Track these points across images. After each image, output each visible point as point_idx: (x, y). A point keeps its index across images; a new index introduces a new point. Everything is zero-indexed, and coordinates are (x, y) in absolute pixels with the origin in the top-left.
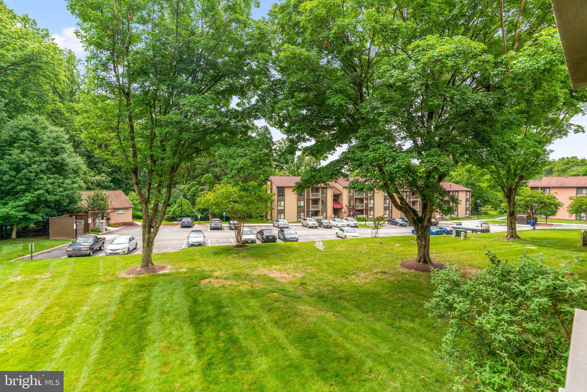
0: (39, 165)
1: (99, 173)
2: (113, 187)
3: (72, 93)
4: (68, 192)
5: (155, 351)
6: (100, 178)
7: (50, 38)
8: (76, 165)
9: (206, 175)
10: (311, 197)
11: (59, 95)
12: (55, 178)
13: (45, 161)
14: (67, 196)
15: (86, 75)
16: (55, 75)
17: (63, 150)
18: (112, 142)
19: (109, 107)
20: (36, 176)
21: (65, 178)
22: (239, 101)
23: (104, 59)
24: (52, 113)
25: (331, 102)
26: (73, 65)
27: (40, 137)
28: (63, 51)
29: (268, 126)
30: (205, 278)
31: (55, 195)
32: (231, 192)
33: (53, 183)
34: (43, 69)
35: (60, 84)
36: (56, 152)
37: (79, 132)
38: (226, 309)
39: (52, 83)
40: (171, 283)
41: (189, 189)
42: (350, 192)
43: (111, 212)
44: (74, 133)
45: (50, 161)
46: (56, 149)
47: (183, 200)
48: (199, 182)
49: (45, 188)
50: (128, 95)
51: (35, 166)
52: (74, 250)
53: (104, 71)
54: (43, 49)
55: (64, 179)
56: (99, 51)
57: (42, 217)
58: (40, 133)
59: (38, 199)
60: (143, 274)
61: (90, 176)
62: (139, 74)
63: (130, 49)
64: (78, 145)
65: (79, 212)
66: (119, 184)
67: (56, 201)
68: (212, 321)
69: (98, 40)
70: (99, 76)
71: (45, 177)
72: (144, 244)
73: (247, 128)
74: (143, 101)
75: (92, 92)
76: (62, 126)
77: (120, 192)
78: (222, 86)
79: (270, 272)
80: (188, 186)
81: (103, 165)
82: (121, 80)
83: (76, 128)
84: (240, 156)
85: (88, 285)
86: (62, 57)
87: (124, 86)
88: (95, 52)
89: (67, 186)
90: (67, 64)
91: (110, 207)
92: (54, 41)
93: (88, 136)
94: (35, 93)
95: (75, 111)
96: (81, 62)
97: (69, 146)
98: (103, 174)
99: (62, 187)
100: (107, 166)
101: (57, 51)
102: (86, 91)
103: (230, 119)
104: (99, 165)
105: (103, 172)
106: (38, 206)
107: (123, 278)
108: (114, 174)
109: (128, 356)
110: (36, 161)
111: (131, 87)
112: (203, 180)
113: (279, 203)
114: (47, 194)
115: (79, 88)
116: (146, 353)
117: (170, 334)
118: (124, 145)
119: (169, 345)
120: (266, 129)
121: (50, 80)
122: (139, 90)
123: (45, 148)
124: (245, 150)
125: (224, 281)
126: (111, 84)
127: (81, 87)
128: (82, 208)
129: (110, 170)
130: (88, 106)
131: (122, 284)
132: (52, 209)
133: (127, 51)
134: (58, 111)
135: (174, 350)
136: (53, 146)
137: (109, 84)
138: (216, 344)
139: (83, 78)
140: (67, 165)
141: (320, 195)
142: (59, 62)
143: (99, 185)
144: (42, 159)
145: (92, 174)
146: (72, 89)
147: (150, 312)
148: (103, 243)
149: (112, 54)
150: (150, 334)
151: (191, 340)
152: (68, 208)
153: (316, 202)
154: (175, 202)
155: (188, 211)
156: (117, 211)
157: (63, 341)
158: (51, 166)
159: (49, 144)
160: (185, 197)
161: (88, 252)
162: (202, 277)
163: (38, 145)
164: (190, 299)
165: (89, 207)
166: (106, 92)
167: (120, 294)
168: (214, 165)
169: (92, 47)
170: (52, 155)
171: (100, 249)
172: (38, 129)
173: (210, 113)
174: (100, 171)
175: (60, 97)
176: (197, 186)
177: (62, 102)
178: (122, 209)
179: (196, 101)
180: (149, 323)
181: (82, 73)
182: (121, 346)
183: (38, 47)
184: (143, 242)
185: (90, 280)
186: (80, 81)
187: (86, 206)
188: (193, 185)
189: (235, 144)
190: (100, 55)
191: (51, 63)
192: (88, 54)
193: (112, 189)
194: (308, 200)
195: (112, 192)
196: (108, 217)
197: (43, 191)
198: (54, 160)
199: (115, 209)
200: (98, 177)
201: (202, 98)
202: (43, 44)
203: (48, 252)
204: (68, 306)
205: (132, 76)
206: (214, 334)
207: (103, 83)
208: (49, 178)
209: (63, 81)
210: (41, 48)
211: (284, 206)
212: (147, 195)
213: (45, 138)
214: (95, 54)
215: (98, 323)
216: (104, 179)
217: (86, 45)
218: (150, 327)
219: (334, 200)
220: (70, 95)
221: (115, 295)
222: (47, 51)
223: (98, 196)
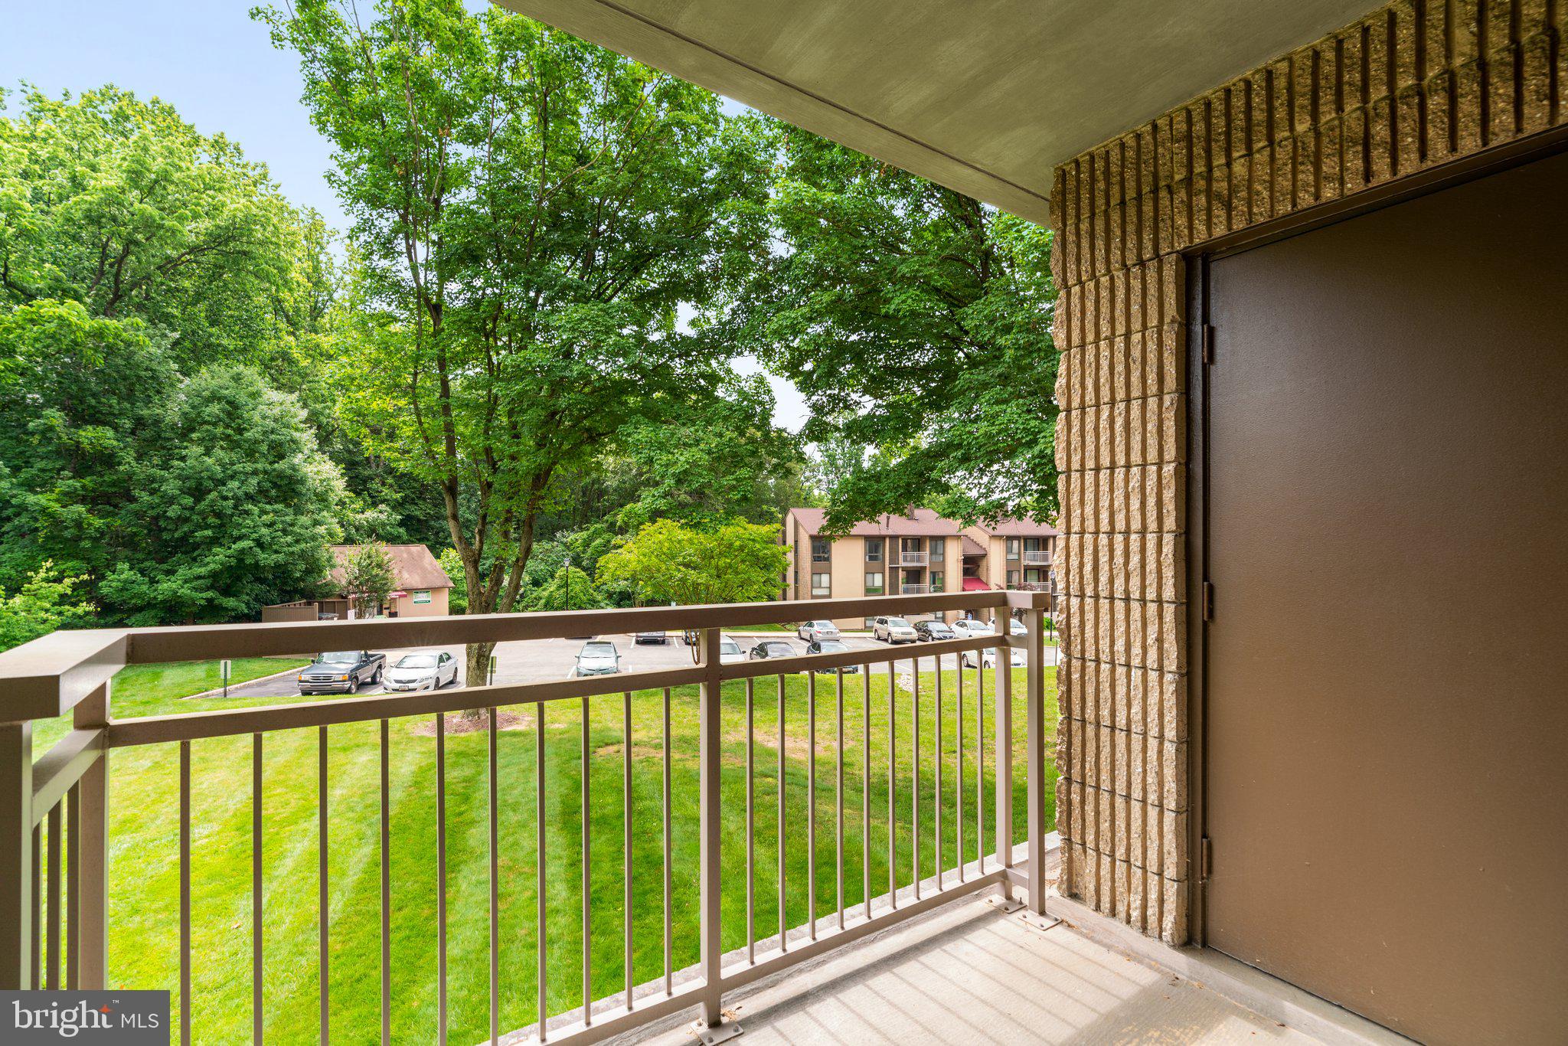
0: (243, 482)
1: (375, 504)
2: (405, 537)
3: (316, 312)
4: (303, 546)
5: (480, 873)
6: (375, 515)
7: (271, 184)
8: (322, 481)
9: (628, 507)
10: (902, 564)
11: (287, 316)
12: (275, 512)
13: (255, 473)
14: (303, 555)
15: (347, 266)
16: (281, 270)
17: (294, 446)
18: (401, 419)
19: (394, 340)
20: (235, 507)
21: (299, 511)
22: (695, 314)
23: (385, 230)
24: (273, 359)
25: (893, 307)
26: (318, 243)
27: (246, 415)
28: (297, 213)
29: (766, 373)
30: (607, 744)
31: (276, 552)
32: (679, 542)
33: (271, 525)
34: (255, 259)
35: (291, 290)
36: (279, 451)
37: (329, 404)
38: (647, 803)
39: (274, 288)
40: (527, 751)
41: (587, 544)
42: (1009, 550)
43: (400, 596)
44: (319, 406)
45: (265, 472)
46: (281, 444)
47: (572, 569)
48: (613, 524)
49: (254, 536)
50: (436, 310)
51: (234, 484)
52: (316, 679)
53: (385, 258)
54: (255, 211)
55: (295, 514)
56: (374, 213)
57: (247, 604)
58: (247, 408)
59: (241, 561)
60: (466, 731)
61: (354, 511)
62: (461, 260)
63: (444, 204)
64: (327, 436)
65: (327, 595)
66: (418, 531)
67: (278, 566)
68: (609, 824)
69: (374, 190)
70: (374, 270)
71: (256, 510)
72: (469, 660)
73: (713, 379)
74: (468, 322)
75: (359, 307)
76: (291, 390)
77: (420, 550)
78: (651, 280)
79: (767, 738)
80: (584, 534)
81: (384, 484)
82: (422, 276)
83: (323, 395)
84: (684, 444)
85: (345, 749)
86: (294, 227)
87: (427, 289)
88: (367, 216)
89: (303, 531)
90: (305, 242)
91: (397, 585)
92: (280, 191)
93: (349, 406)
94: (236, 313)
95: (321, 355)
96: (336, 237)
97: (307, 438)
98: (382, 507)
99: (291, 533)
100: (391, 486)
101: (286, 214)
102: (347, 304)
103: (671, 358)
104: (375, 485)
105: (382, 502)
106: (239, 578)
107: (421, 738)
108: (407, 506)
109: (425, 878)
110: (236, 473)
111: (445, 292)
112: (620, 519)
113: (816, 578)
114: (258, 550)
115: (331, 299)
116: (460, 876)
117: (516, 843)
118: (426, 426)
119: (511, 864)
120: (761, 381)
121: (269, 282)
122: (462, 297)
123: (256, 442)
124: (697, 431)
125: (652, 750)
126: (400, 286)
127: (336, 296)
128: (334, 586)
129: (398, 496)
130: (349, 340)
131: (419, 749)
132: (268, 585)
133: (437, 209)
134: (285, 356)
135: (520, 874)
136: (273, 437)
137: (397, 286)
138: (613, 866)
139: (339, 274)
140: (302, 481)
141: (925, 559)
142: (289, 238)
143: (373, 532)
144: (249, 467)
145: (359, 504)
146: (317, 302)
147: (476, 803)
148: (380, 667)
149: (404, 217)
150: (472, 842)
151: (560, 858)
152: (302, 585)
153: (915, 575)
154: (552, 577)
155: (584, 598)
156: (414, 595)
157: (294, 848)
158: (267, 485)
159: (265, 433)
160: (576, 561)
161: (347, 685)
162: (602, 741)
163: (241, 435)
164: (567, 781)
165: (350, 583)
166: (390, 305)
167: (414, 768)
168: (648, 480)
169: (362, 204)
170: (271, 458)
171: (374, 682)
172: (242, 398)
173: (615, 344)
174: (377, 500)
175: (288, 321)
176: (606, 536)
177: (293, 334)
178: (426, 590)
179: (585, 319)
180: (473, 823)
181: (337, 262)
182: (409, 861)
183: (246, 207)
184: (468, 655)
185: (350, 740)
186: (333, 281)
187: (344, 583)
188: (597, 534)
189: (677, 417)
190: (376, 223)
191: (271, 243)
192: (353, 221)
193: (403, 543)
194: (894, 570)
195: (402, 548)
196: (393, 610)
197: (251, 543)
198: (274, 470)
199: (410, 591)
200: (370, 514)
201: (601, 310)
202: (254, 199)
203: (259, 685)
204: (303, 787)
205: (447, 266)
206: (612, 849)
207: (383, 286)
208: (263, 512)
209: (298, 282)
210: (251, 209)
211: (830, 588)
212: (477, 543)
213: (257, 418)
214: (366, 221)
215: (365, 818)
216: (383, 517)
217: (349, 202)
218: (473, 831)
219: (967, 572)
220: (311, 315)
221: (402, 770)
222: (263, 216)
223: (369, 557)
